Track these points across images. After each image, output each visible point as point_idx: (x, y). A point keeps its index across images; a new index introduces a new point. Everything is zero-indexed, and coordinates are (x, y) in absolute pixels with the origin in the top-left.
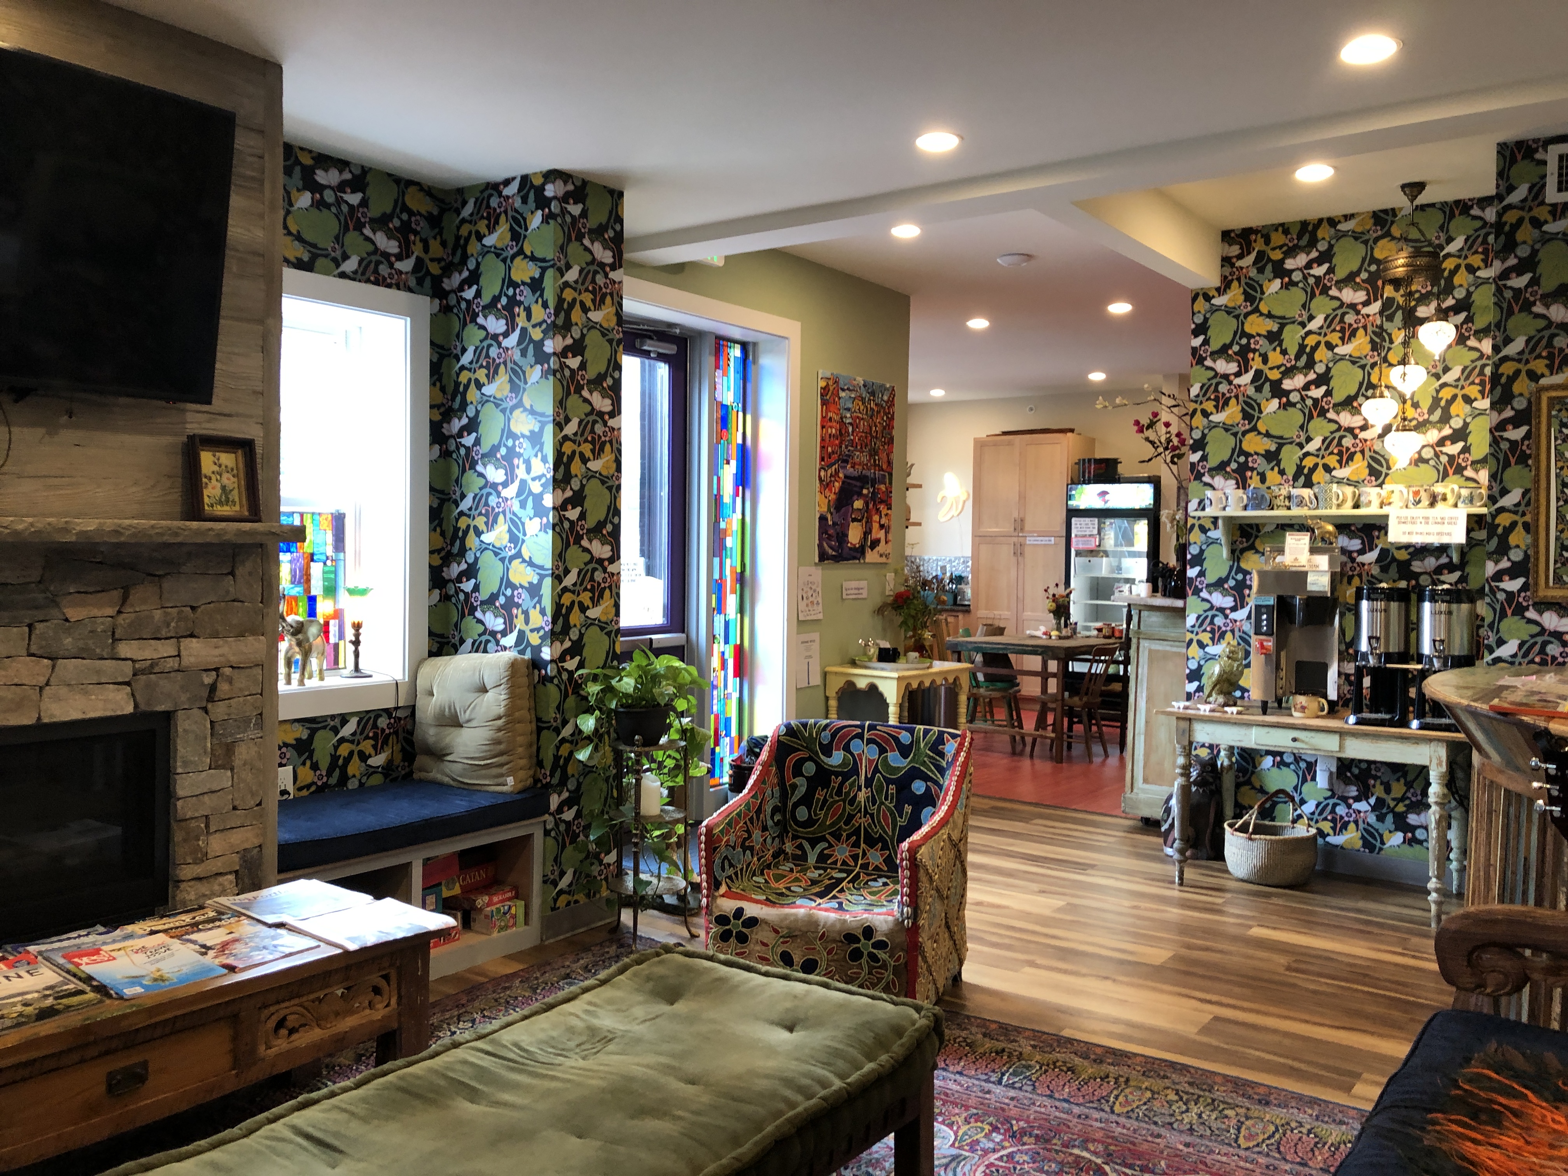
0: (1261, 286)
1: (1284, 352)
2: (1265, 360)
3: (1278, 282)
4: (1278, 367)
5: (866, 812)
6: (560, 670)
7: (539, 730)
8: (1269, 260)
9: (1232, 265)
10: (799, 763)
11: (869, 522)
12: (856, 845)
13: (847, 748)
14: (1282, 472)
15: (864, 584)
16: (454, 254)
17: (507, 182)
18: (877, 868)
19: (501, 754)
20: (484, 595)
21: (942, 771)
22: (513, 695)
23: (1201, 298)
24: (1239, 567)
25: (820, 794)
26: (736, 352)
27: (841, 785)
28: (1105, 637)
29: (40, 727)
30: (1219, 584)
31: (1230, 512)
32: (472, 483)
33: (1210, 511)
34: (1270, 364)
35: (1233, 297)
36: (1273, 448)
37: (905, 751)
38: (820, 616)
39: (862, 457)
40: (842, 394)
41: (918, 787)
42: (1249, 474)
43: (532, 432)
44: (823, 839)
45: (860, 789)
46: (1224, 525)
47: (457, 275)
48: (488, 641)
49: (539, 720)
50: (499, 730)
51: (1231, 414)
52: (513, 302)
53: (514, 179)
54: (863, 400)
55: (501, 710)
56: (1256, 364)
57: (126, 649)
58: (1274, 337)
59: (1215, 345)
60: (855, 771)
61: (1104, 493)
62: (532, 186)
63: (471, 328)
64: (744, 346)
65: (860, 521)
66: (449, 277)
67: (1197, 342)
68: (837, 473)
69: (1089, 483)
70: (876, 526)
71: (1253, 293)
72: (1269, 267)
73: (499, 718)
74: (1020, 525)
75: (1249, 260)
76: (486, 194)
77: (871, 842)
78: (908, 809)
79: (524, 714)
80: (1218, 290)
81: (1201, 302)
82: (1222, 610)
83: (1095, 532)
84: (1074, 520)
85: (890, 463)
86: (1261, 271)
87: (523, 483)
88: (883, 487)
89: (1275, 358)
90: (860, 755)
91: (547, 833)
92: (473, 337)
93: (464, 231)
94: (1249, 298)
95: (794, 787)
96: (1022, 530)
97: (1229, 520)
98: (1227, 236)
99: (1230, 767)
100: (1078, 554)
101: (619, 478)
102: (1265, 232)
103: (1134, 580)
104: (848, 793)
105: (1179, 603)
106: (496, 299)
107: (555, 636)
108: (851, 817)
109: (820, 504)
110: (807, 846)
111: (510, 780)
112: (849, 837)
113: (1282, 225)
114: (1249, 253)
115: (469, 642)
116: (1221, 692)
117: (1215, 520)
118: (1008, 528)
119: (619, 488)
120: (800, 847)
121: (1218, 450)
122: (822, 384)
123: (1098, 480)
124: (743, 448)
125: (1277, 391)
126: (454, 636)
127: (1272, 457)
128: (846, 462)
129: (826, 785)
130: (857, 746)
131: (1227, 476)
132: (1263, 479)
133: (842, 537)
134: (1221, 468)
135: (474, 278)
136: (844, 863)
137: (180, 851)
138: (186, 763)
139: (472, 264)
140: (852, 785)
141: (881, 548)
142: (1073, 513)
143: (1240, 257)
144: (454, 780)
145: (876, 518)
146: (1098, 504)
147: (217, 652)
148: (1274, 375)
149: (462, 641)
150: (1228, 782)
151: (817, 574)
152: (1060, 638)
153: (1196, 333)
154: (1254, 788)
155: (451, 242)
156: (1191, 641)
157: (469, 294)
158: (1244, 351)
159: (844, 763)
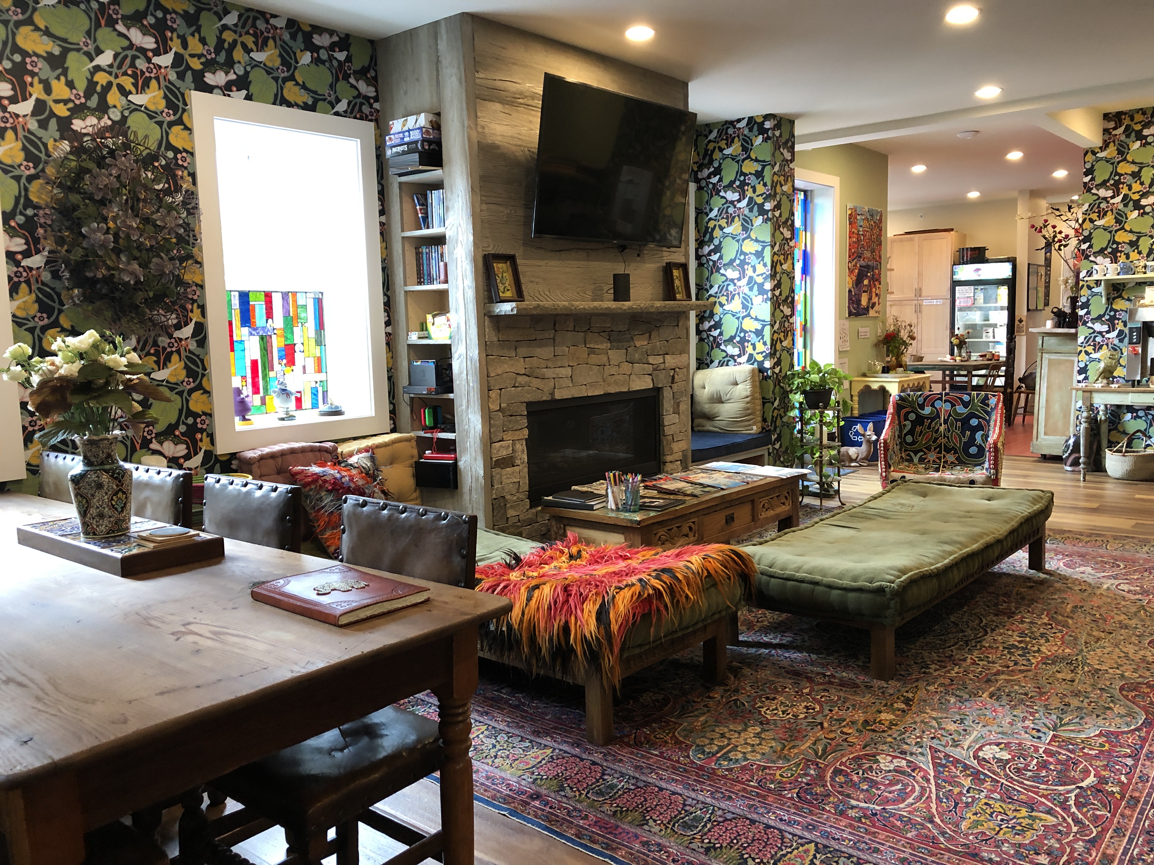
0: (1128, 145)
1: (1142, 184)
2: (1130, 188)
3: (1139, 142)
4: (1138, 192)
5: (945, 436)
6: (774, 373)
7: (764, 404)
8: (1133, 130)
9: (1110, 133)
10: (908, 413)
11: (871, 292)
12: (940, 452)
13: (933, 405)
14: (1140, 253)
15: (868, 329)
16: (704, 158)
17: (739, 121)
18: (952, 463)
19: (749, 415)
20: (726, 337)
21: (988, 413)
22: (753, 386)
23: (1089, 154)
24: (1112, 308)
25: (918, 429)
26: (801, 196)
27: (930, 423)
28: (988, 360)
29: (629, 392)
30: (1099, 318)
31: (1108, 277)
32: (717, 280)
33: (1095, 277)
34: (1133, 191)
35: (1111, 152)
36: (1134, 239)
37: (966, 405)
38: (849, 349)
39: (867, 254)
40: (858, 217)
41: (974, 422)
42: (1119, 254)
43: (757, 251)
44: (922, 451)
45: (941, 425)
46: (1105, 284)
47: (706, 170)
48: (729, 361)
49: (763, 398)
50: (748, 403)
51: (1108, 220)
52: (743, 184)
53: (744, 119)
54: (867, 220)
55: (748, 393)
56: (1125, 191)
57: (651, 359)
58: (1136, 175)
59: (1098, 181)
60: (938, 416)
61: (978, 270)
62: (756, 122)
63: (715, 198)
64: (805, 192)
65: (866, 292)
66: (701, 171)
67: (1087, 179)
68: (856, 263)
69: (967, 264)
70: (874, 294)
71: (1123, 151)
72: (1133, 134)
73: (747, 397)
74: (919, 292)
75: (1121, 130)
76: (725, 127)
77: (948, 450)
78: (968, 433)
79: (758, 395)
80: (1101, 148)
81: (1090, 157)
82: (1100, 333)
83: (972, 295)
84: (957, 288)
85: (880, 257)
86: (1128, 136)
87: (751, 278)
88: (877, 271)
89: (1136, 187)
90: (940, 409)
91: (769, 454)
92: (717, 203)
93: (711, 146)
94: (1120, 152)
95: (905, 425)
96: (920, 296)
97: (1107, 281)
98: (1106, 117)
99: (1105, 420)
100: (961, 309)
101: (794, 273)
102: (1131, 114)
103: (996, 325)
104: (934, 428)
105: (1073, 331)
106: (732, 182)
107: (772, 355)
108: (936, 439)
109: (849, 283)
110: (912, 454)
111: (755, 427)
112: (935, 449)
113: (1142, 109)
114: (1120, 126)
115: (716, 362)
116: (1104, 378)
117: (1098, 283)
118: (912, 295)
119: (794, 277)
120: (909, 455)
121: (1100, 241)
122: (849, 212)
123: (973, 261)
124: (805, 252)
125: (1137, 206)
126: (706, 359)
127: (1133, 244)
128: (860, 257)
129: (922, 424)
130: (938, 404)
131: (1105, 256)
132: (1128, 257)
133: (859, 301)
134: (1101, 252)
135: (718, 171)
136: (934, 461)
137: (666, 450)
138: (667, 410)
139: (716, 164)
140: (936, 424)
141: (876, 308)
142: (955, 283)
143: (1115, 128)
144: (721, 429)
145: (874, 290)
146: (974, 277)
147: (674, 361)
148: (1136, 197)
149: (712, 362)
150: (1104, 428)
151: (847, 323)
152: (962, 361)
153: (1086, 174)
154: (1119, 431)
155: (702, 153)
156: (1081, 351)
157: (715, 180)
158: (1117, 183)
159: (932, 412)
